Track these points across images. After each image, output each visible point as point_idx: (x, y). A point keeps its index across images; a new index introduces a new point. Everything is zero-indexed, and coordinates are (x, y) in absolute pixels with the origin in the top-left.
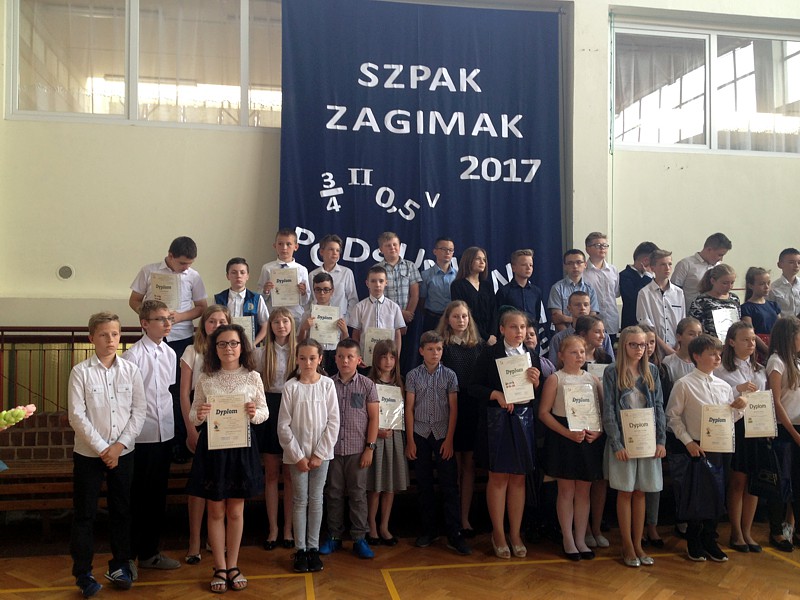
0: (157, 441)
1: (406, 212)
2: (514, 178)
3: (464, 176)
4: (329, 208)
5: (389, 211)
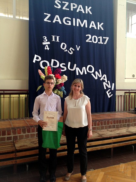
2: (101, 42)
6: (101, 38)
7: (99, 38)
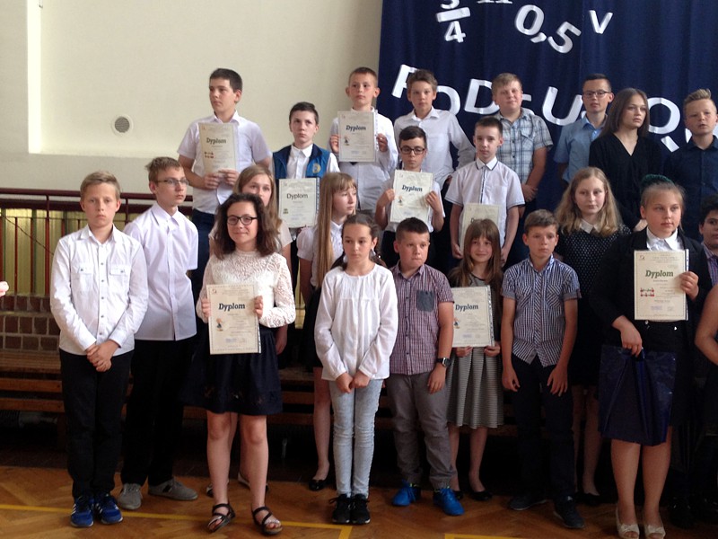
0: (171, 339)
1: (560, 42)
4: (448, 38)
5: (534, 40)
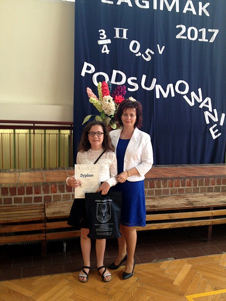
3: (178, 36)
6: (204, 30)
7: (200, 30)
